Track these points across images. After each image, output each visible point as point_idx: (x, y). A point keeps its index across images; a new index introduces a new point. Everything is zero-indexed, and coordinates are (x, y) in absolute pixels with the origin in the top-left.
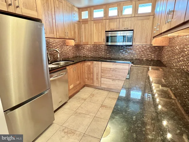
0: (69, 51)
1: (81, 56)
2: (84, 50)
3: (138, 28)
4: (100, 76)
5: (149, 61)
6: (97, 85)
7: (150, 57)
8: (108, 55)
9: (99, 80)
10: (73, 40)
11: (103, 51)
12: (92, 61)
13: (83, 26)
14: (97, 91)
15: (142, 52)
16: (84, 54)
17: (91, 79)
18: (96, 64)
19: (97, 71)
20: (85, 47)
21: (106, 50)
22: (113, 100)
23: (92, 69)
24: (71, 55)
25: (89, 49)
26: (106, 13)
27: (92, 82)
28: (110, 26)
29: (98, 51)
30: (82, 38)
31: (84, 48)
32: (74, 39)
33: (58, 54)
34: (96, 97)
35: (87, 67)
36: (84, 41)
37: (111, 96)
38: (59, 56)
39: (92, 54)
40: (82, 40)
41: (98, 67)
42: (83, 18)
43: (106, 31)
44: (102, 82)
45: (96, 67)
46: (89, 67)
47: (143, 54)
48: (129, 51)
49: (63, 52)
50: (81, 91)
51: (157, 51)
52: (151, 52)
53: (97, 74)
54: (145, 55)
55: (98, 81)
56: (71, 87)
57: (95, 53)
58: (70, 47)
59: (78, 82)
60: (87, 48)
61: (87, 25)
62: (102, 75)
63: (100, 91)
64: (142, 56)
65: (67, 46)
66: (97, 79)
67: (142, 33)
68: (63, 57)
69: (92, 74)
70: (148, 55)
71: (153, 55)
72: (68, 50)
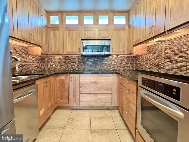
0: (31, 63)
1: (47, 70)
2: (52, 63)
3: (115, 39)
4: (78, 93)
5: (126, 72)
6: (75, 104)
7: (126, 68)
8: (83, 67)
9: (77, 97)
10: (40, 48)
11: (77, 63)
12: (66, 75)
13: (52, 32)
14: (74, 112)
15: (118, 63)
16: (52, 68)
17: (65, 97)
18: (72, 78)
19: (74, 86)
20: (54, 59)
21: (80, 62)
22: (100, 120)
23: (66, 85)
24: (34, 68)
25: (59, 61)
26: (81, 20)
27: (67, 101)
28: (86, 35)
29: (70, 63)
30: (51, 47)
31: (51, 61)
32: (40, 46)
33: (17, 65)
34: (78, 121)
35: (59, 82)
36: (53, 50)
37: (96, 116)
38: (17, 68)
39: (62, 66)
40: (51, 50)
41: (76, 81)
42: (52, 23)
43: (82, 40)
44: (81, 100)
45: (72, 81)
46: (62, 83)
47: (119, 65)
48: (105, 63)
49: (24, 63)
50: (52, 116)
51: (131, 61)
52: (126, 63)
53: (74, 90)
54: (121, 66)
55: (76, 99)
56: (42, 111)
57: (66, 65)
58: (33, 58)
59: (50, 104)
60: (57, 60)
61: (57, 32)
62: (81, 90)
63: (79, 111)
64: (119, 66)
65: (29, 55)
66: (75, 96)
67: (119, 43)
68: (24, 70)
69: (67, 91)
70: (124, 65)
71: (128, 65)
72: (31, 61)
